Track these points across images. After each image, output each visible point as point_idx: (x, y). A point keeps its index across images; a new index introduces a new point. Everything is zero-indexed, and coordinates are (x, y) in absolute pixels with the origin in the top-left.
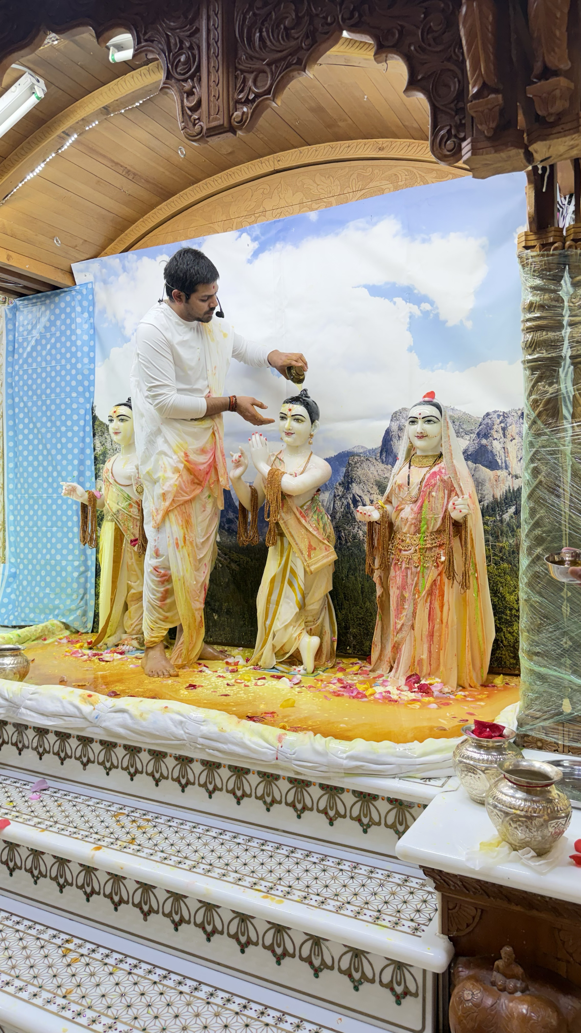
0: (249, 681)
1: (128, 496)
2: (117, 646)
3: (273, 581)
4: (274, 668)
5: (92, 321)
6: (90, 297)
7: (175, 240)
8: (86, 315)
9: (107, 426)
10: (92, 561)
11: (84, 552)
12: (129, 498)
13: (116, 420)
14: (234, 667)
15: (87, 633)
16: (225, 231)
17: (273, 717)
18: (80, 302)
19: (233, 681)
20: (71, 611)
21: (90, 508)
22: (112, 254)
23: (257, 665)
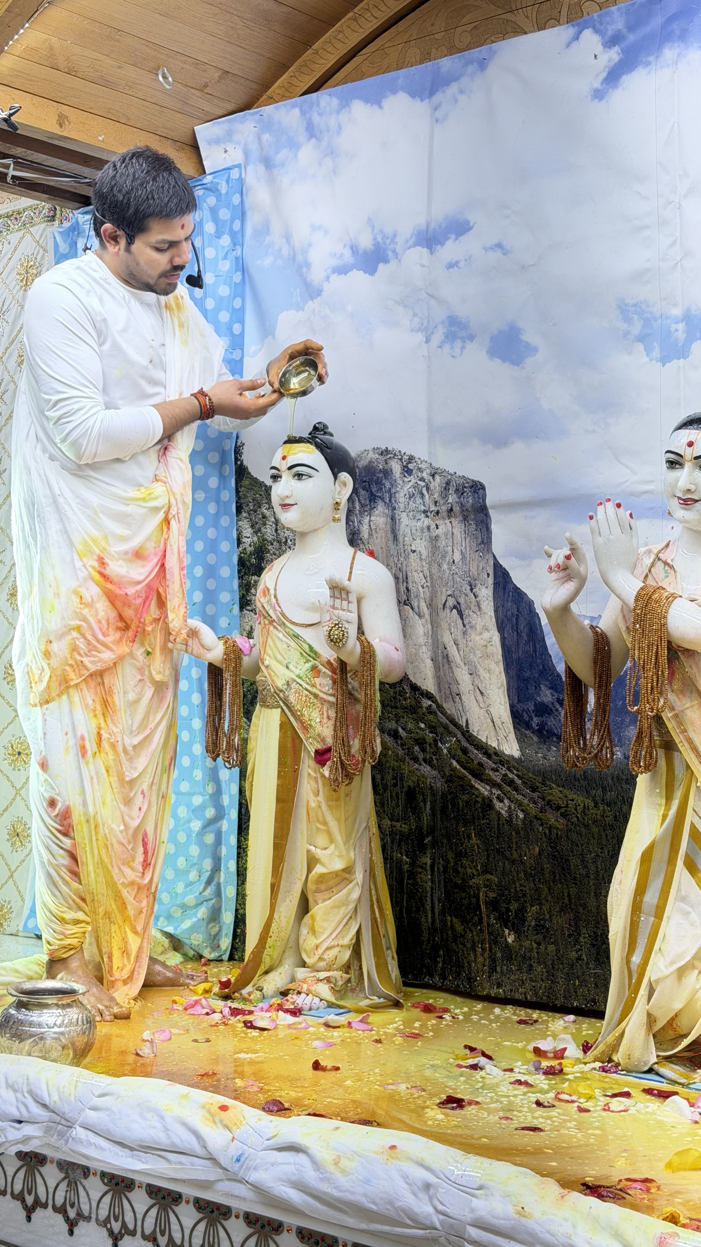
0: (590, 1098)
1: (311, 648)
2: (284, 994)
3: (647, 857)
4: (650, 1071)
5: (239, 252)
6: (236, 199)
7: (426, 57)
8: (226, 240)
9: (268, 489)
10: (230, 796)
11: (214, 776)
12: (313, 654)
13: (287, 478)
14: (554, 1063)
15: (219, 960)
16: (541, 27)
17: (648, 1190)
18: (214, 211)
19: (552, 1095)
20: (184, 907)
21: (226, 675)
22: (284, 98)
23: (610, 1060)
